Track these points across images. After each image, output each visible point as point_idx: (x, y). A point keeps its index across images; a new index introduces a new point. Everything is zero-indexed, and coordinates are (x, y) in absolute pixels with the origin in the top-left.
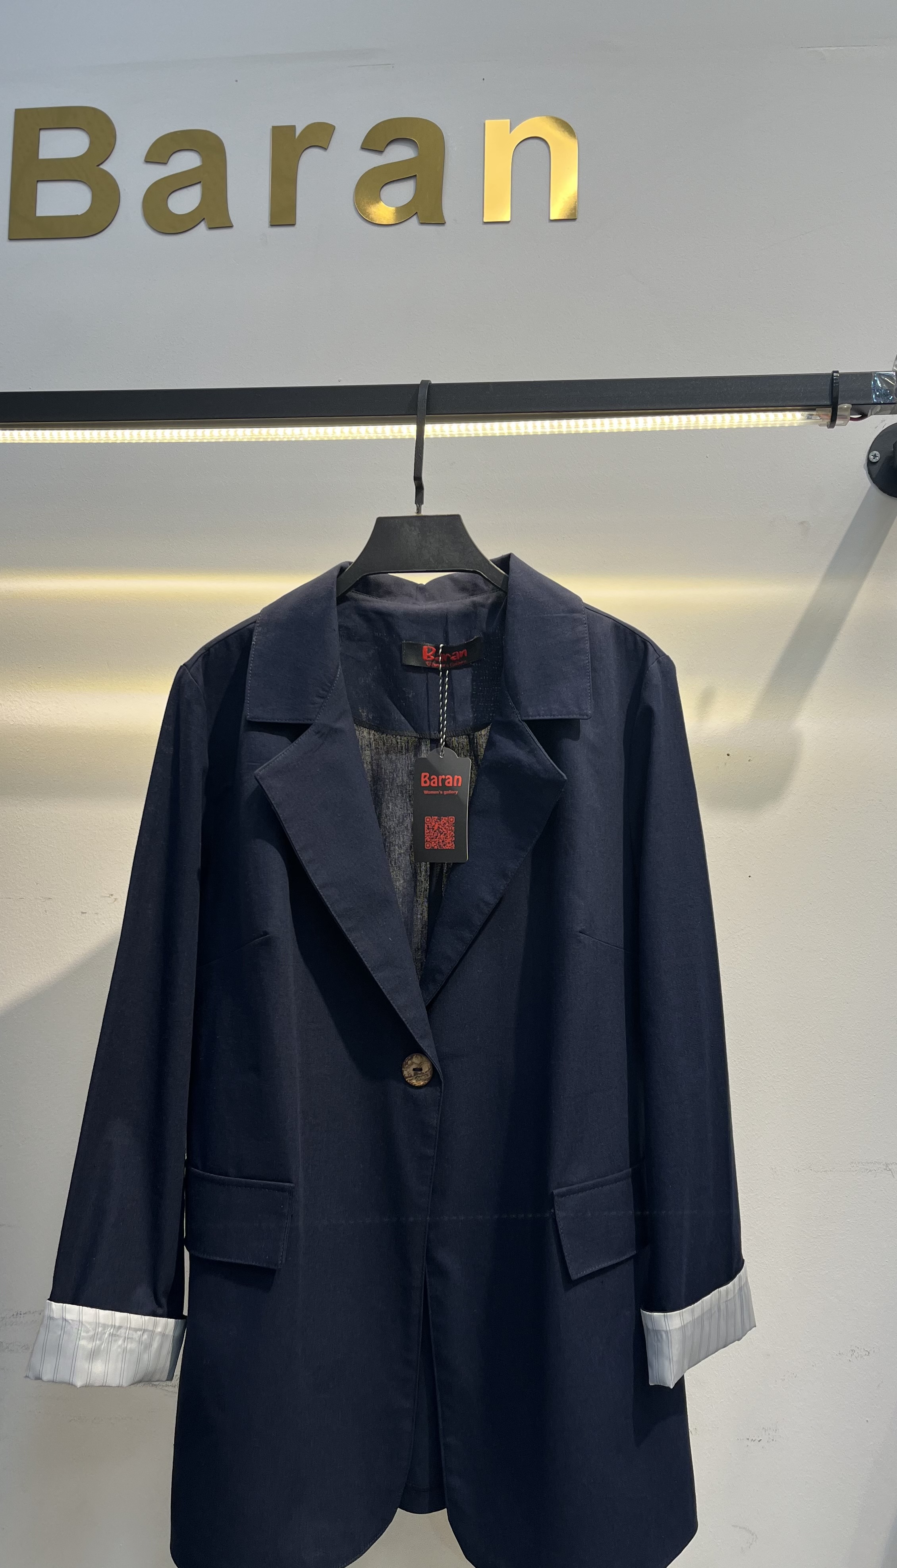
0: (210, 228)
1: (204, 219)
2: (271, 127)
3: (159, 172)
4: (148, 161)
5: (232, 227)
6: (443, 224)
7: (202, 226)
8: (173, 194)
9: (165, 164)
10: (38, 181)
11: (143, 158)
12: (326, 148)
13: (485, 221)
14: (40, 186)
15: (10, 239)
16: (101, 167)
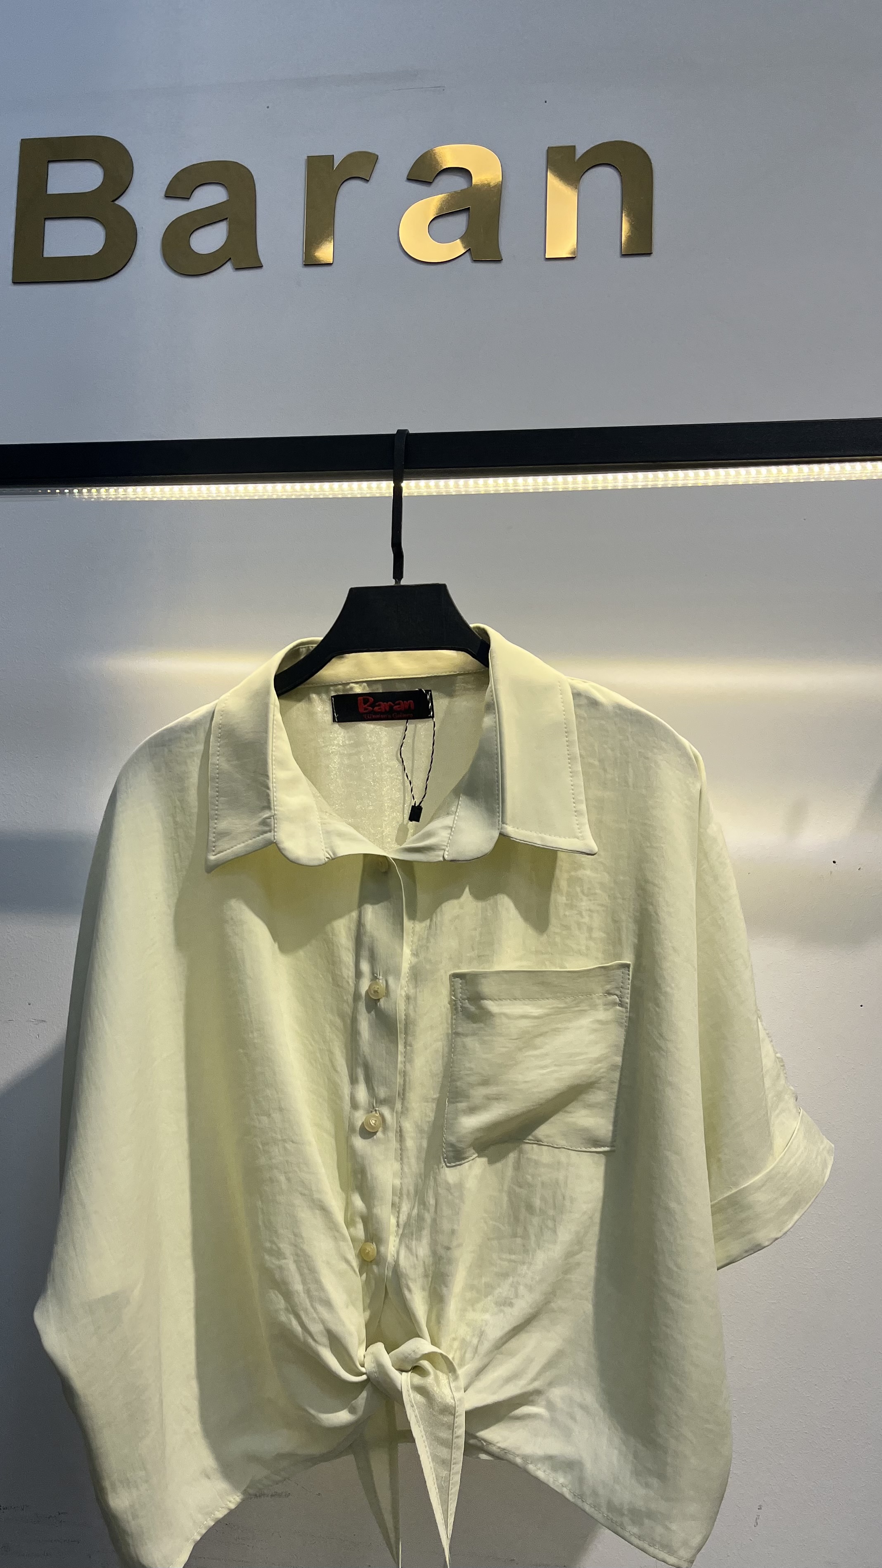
0: (237, 269)
1: (230, 259)
2: (306, 158)
3: (181, 208)
4: (168, 196)
5: (261, 267)
6: (500, 261)
7: (228, 267)
8: (195, 233)
9: (189, 199)
10: (45, 219)
11: (164, 193)
12: (368, 179)
13: (547, 257)
14: (49, 224)
15: (15, 282)
16: (116, 202)
